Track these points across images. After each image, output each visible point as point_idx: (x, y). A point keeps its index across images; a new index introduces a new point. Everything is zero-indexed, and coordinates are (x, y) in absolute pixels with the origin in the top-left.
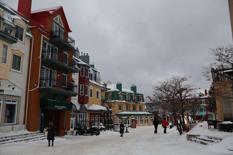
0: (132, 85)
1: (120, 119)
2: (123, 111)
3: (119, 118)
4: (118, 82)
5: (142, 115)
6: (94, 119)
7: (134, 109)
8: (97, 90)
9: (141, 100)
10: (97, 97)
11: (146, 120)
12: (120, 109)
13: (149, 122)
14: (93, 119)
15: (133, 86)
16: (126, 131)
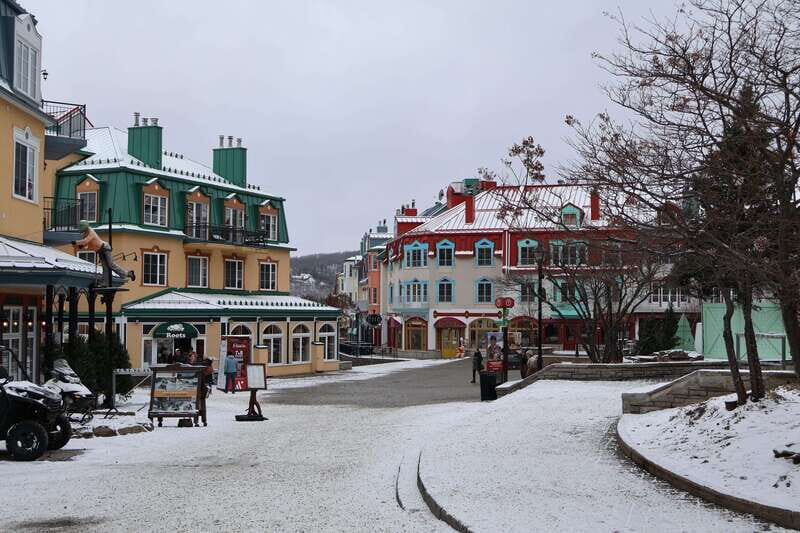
0: (222, 138)
1: (149, 337)
2: (169, 291)
3: (146, 330)
4: (137, 115)
5: (279, 316)
6: (25, 335)
7: (232, 283)
8: (19, 136)
9: (268, 227)
10: (20, 188)
11: (296, 341)
12: (149, 276)
13: (315, 351)
14: (16, 329)
15: (226, 145)
16: (251, 409)
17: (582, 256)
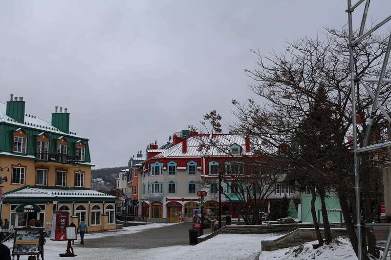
0: (57, 108)
1: (14, 212)
2: (26, 187)
3: (13, 208)
4: (12, 95)
5: (85, 200)
9: (80, 154)
11: (93, 214)
13: (103, 219)
15: (59, 111)
16: (68, 250)
17: (241, 170)
